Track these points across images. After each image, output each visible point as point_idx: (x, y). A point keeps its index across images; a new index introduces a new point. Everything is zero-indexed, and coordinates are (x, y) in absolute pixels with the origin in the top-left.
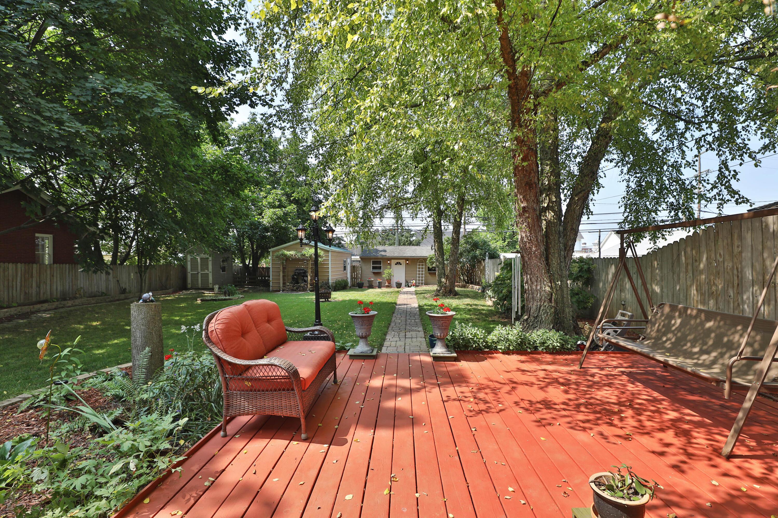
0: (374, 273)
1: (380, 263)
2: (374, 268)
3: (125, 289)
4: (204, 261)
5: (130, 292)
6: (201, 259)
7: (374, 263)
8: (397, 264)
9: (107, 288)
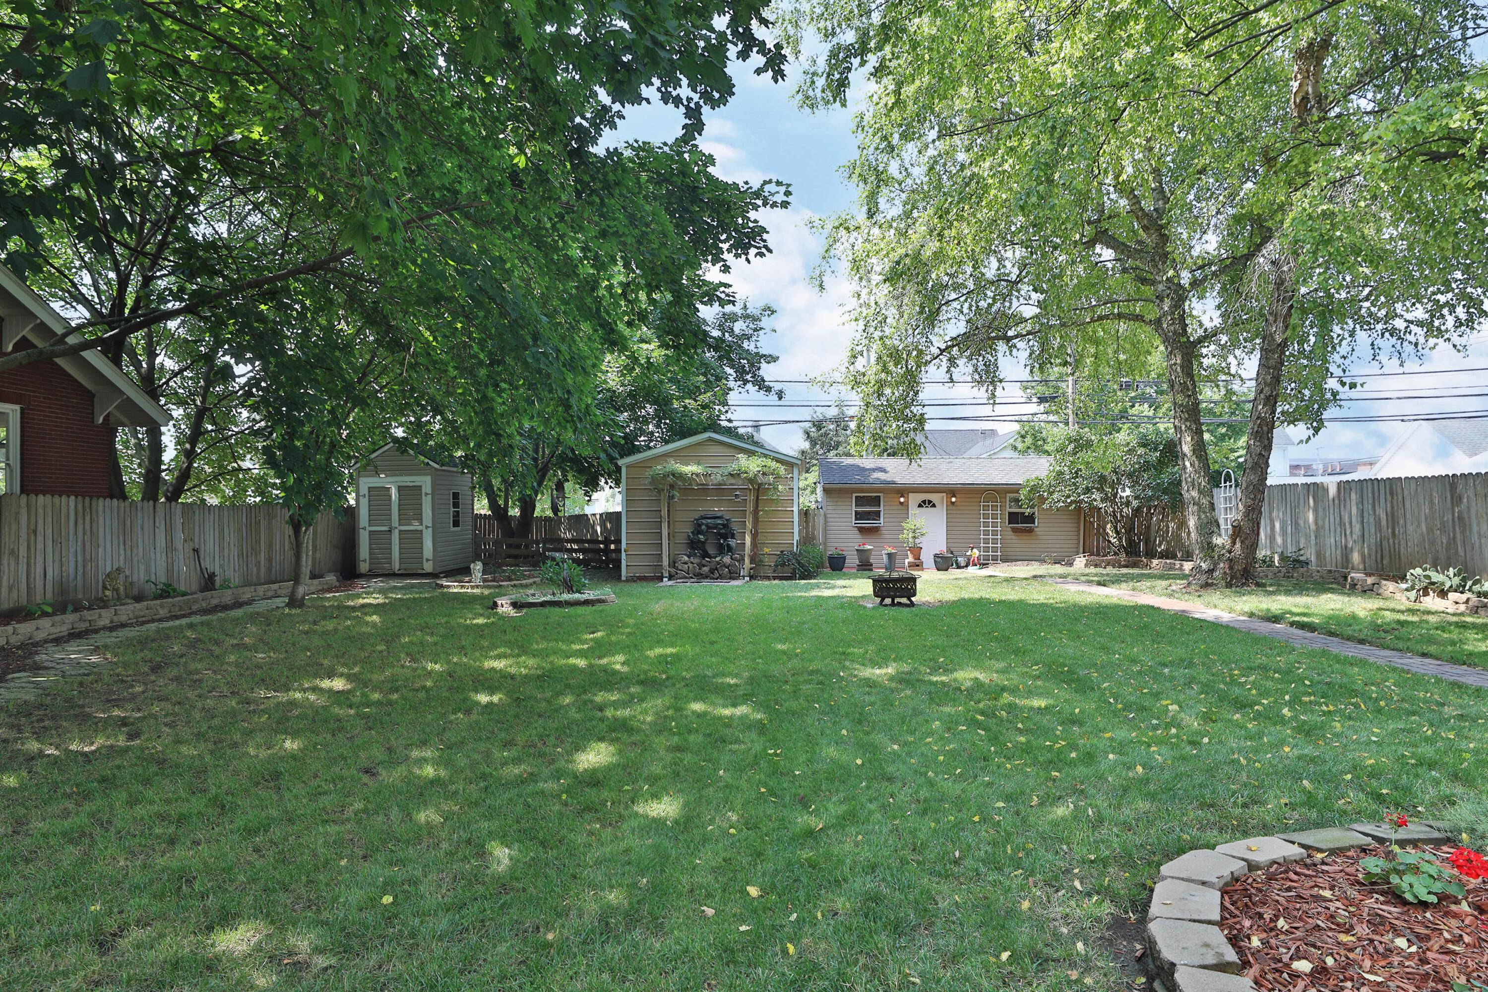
0: (862, 530)
1: (876, 501)
2: (859, 516)
3: (212, 576)
4: (410, 495)
5: (225, 585)
6: (400, 489)
7: (860, 501)
8: (922, 505)
9: (169, 571)
